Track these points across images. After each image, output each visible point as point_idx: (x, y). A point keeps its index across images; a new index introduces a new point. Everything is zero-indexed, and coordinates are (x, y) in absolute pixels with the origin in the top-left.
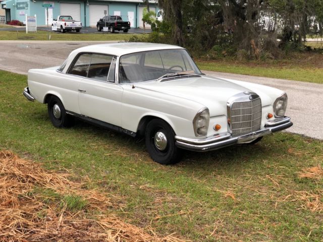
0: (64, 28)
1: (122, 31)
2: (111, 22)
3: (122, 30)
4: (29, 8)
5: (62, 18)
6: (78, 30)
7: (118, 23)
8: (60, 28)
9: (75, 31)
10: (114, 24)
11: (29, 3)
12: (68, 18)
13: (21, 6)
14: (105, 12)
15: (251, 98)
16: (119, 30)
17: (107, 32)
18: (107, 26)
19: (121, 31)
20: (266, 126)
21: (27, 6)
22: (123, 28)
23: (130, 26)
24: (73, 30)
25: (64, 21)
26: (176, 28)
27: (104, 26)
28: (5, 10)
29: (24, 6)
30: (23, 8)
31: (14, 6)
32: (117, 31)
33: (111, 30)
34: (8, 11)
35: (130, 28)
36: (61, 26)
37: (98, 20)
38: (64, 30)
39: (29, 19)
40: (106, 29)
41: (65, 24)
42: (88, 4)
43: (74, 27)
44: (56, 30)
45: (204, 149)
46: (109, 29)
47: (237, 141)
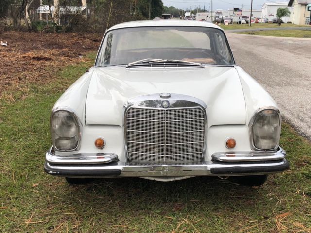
28: (310, 12)
47: (120, 173)
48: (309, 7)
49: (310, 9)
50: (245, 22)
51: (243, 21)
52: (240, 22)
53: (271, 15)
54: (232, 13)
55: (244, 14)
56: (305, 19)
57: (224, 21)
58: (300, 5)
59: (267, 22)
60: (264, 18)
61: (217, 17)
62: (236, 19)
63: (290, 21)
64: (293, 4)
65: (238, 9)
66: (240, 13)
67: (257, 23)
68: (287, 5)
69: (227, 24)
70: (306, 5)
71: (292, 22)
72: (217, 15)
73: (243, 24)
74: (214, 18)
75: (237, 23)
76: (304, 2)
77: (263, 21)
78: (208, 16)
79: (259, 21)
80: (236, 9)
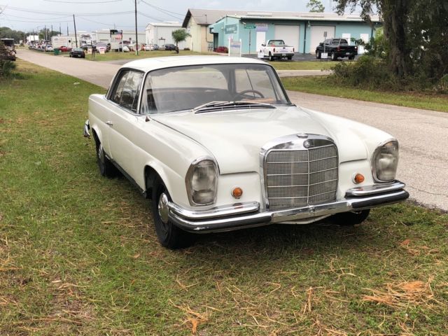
0: (272, 55)
1: (347, 58)
2: (333, 46)
3: (346, 56)
4: (238, 31)
5: (272, 42)
6: (289, 57)
7: (341, 47)
8: (268, 55)
9: (286, 59)
10: (336, 48)
11: (238, 26)
12: (279, 42)
13: (230, 29)
14: (325, 34)
15: (307, 144)
16: (343, 57)
17: (326, 60)
18: (326, 51)
19: (345, 58)
20: (349, 196)
21: (236, 30)
22: (348, 54)
23: (357, 52)
24: (284, 57)
25: (274, 46)
26: (395, 50)
27: (323, 51)
28: (212, 35)
29: (233, 29)
30: (232, 32)
31: (223, 30)
32: (341, 58)
33: (333, 57)
34: (216, 35)
35: (357, 54)
36: (270, 52)
37: (318, 45)
38: (272, 57)
39: (232, 44)
40: (324, 55)
41: (274, 50)
42: (309, 26)
43: (284, 53)
44: (263, 57)
45: (198, 229)
46: (329, 55)
47: (270, 220)
48: (211, 29)
49: (213, 31)
50: (128, 50)
51: (125, 48)
52: (121, 50)
53: (162, 39)
54: (108, 36)
55: (125, 38)
56: (207, 45)
57: (97, 48)
58: (199, 26)
59: (156, 49)
60: (150, 42)
61: (83, 42)
62: (115, 46)
63: (187, 47)
64: (189, 24)
65: (116, 31)
66: (119, 36)
67: (143, 50)
68: (181, 25)
69: (102, 52)
70: (207, 25)
71: (191, 49)
72: (84, 40)
73: (125, 52)
74: (78, 44)
75: (117, 50)
76: (204, 22)
77: (152, 48)
78: (70, 41)
79: (145, 48)
80: (113, 32)
